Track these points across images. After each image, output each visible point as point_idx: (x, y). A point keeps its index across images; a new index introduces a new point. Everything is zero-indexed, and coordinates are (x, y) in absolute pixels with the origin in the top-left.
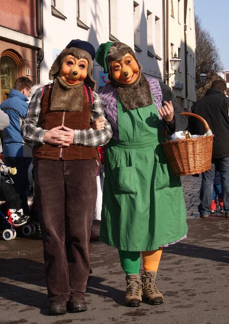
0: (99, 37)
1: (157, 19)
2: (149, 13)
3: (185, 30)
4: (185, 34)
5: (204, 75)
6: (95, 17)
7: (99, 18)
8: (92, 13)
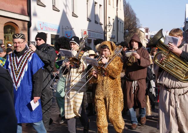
0: (68, 15)
1: (100, 6)
2: (96, 3)
3: (117, 10)
4: (117, 12)
5: (127, 31)
6: (66, 6)
7: (68, 6)
8: (64, 4)
